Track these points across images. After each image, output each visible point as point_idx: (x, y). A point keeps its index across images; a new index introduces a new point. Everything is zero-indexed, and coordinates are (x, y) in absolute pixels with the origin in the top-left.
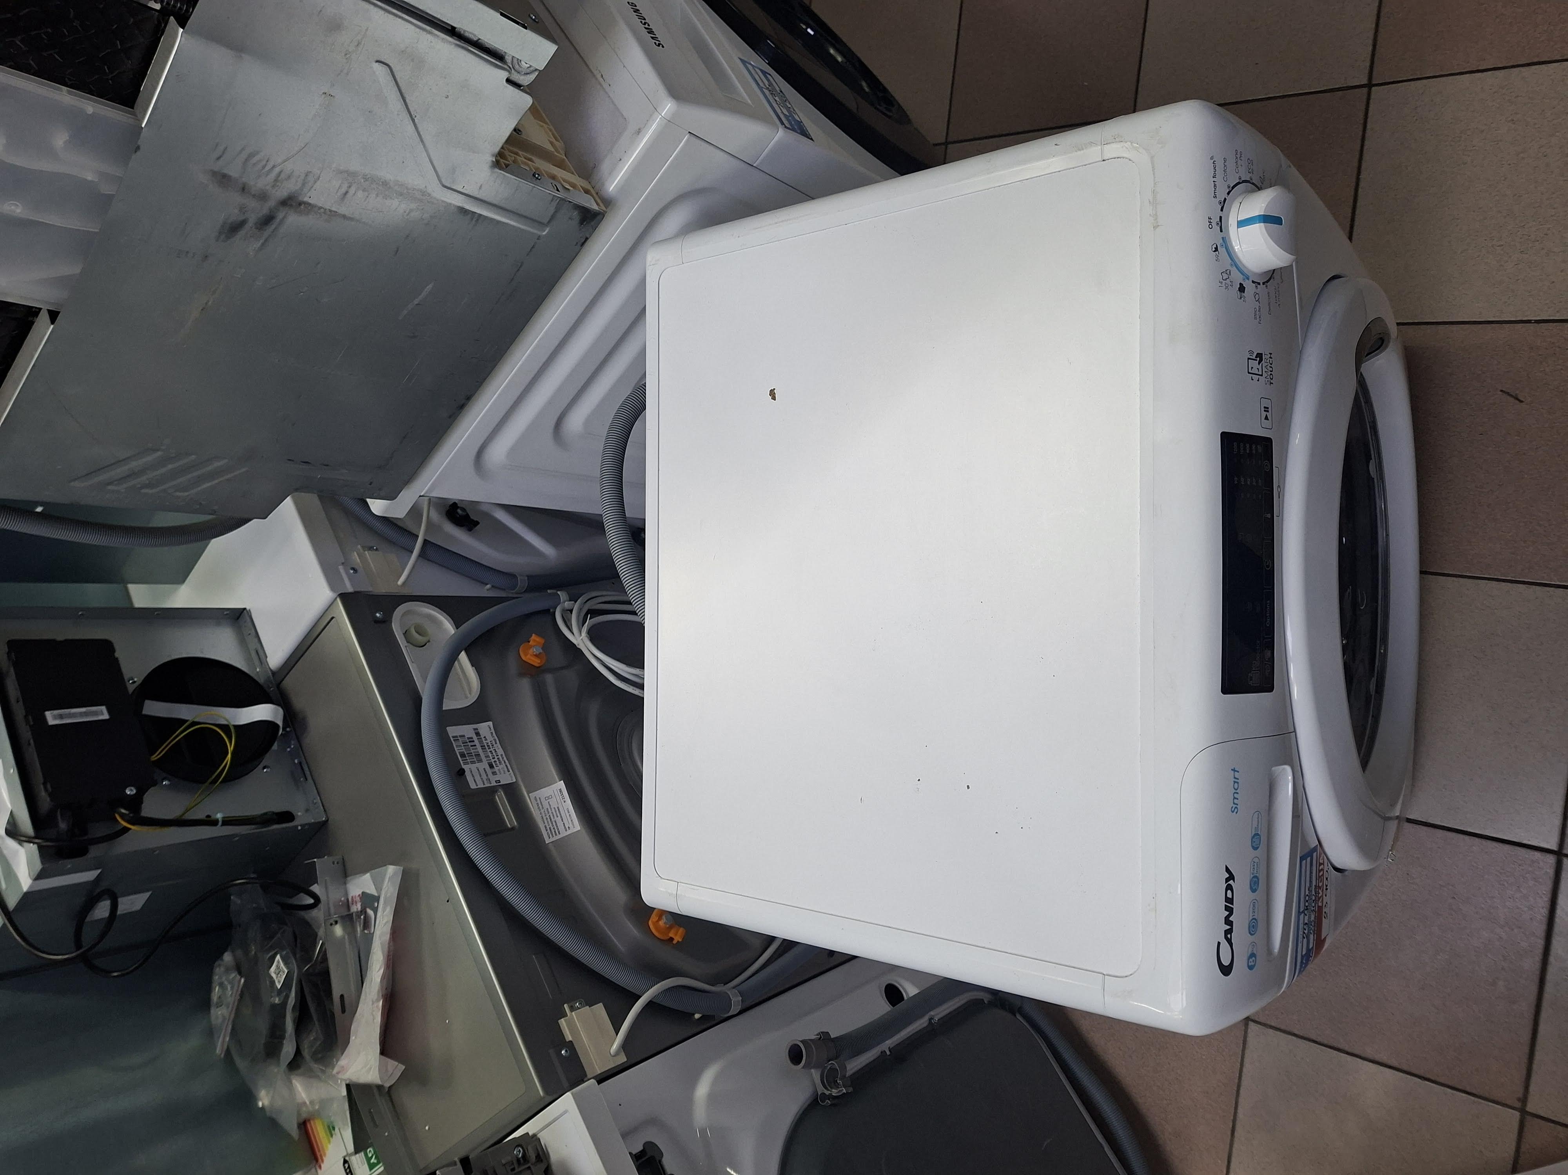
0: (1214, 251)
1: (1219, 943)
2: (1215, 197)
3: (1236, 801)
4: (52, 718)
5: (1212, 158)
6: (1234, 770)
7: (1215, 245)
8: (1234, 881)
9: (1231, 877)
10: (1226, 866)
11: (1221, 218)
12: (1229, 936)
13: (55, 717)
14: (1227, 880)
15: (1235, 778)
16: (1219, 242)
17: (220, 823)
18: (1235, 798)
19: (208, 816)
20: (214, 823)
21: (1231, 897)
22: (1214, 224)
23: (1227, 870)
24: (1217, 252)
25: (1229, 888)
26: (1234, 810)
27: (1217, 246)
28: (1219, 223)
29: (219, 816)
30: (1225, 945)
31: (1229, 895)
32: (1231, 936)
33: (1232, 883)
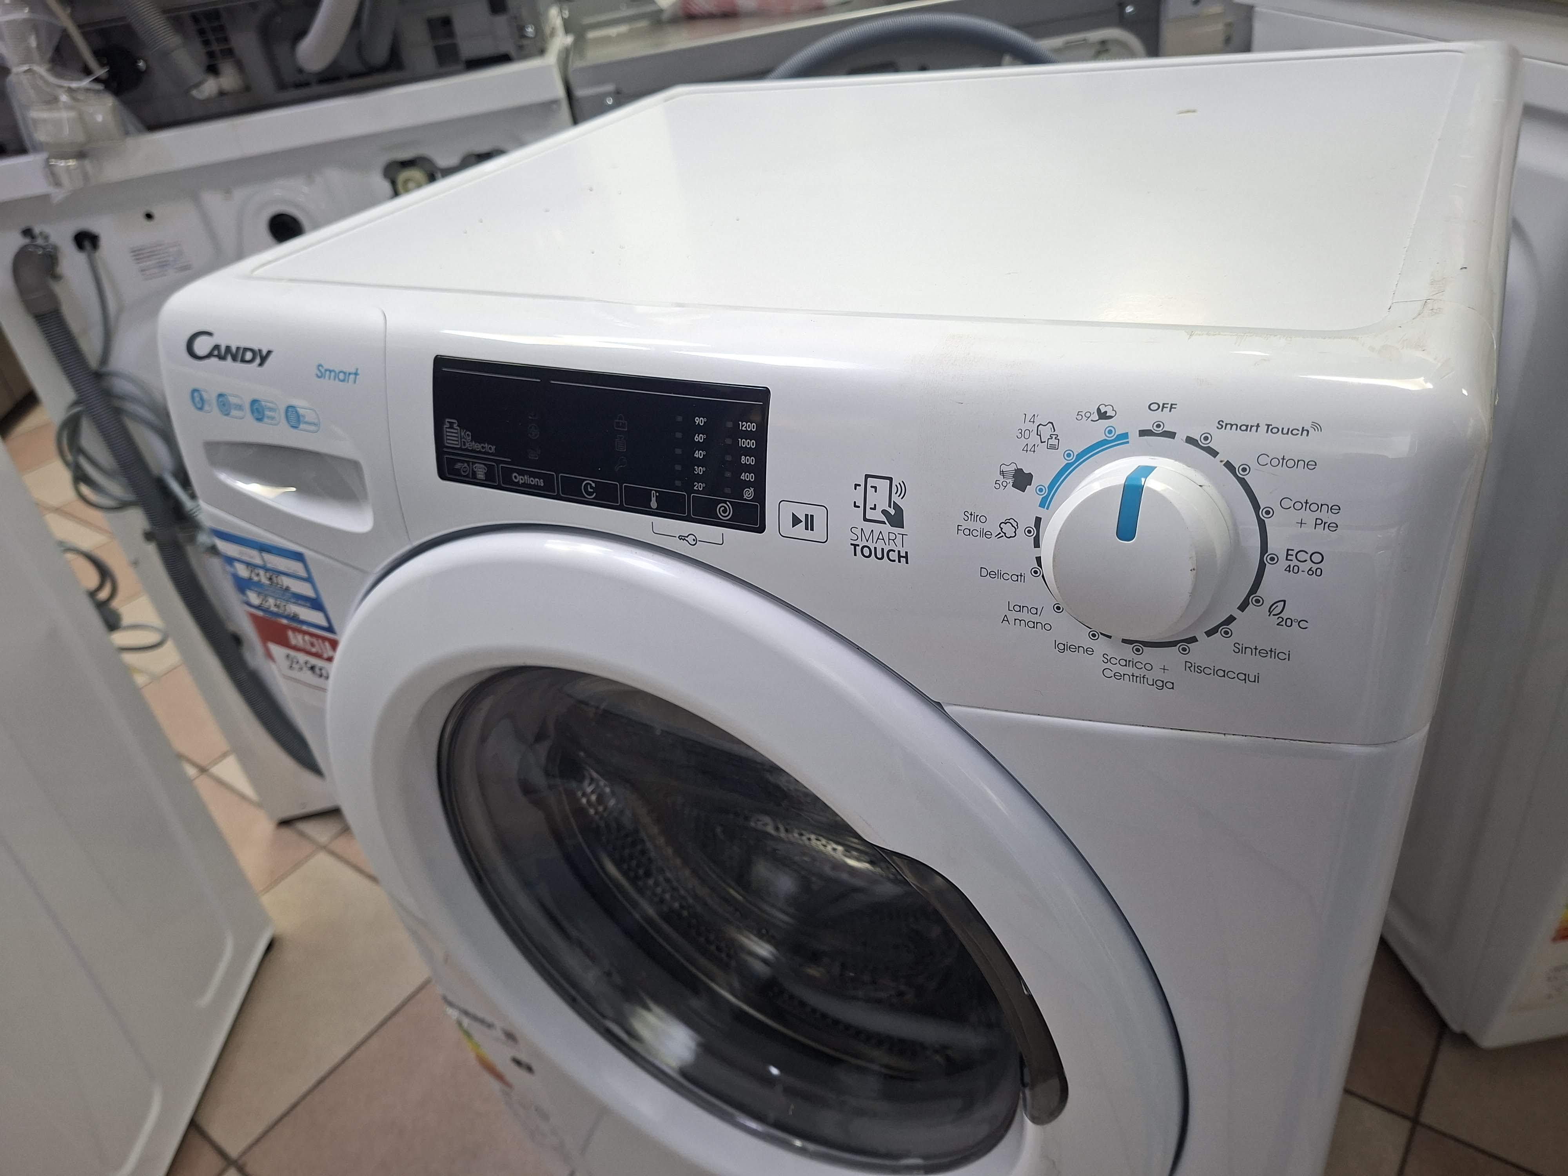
0: (1099, 410)
2: (1221, 425)
5: (1317, 426)
7: (1113, 414)
11: (1172, 435)
12: (216, 353)
16: (1119, 425)
22: (1159, 416)
24: (1096, 417)
25: (254, 355)
27: (1111, 417)
28: (1160, 430)
31: (249, 356)
32: (216, 356)
33: (258, 360)
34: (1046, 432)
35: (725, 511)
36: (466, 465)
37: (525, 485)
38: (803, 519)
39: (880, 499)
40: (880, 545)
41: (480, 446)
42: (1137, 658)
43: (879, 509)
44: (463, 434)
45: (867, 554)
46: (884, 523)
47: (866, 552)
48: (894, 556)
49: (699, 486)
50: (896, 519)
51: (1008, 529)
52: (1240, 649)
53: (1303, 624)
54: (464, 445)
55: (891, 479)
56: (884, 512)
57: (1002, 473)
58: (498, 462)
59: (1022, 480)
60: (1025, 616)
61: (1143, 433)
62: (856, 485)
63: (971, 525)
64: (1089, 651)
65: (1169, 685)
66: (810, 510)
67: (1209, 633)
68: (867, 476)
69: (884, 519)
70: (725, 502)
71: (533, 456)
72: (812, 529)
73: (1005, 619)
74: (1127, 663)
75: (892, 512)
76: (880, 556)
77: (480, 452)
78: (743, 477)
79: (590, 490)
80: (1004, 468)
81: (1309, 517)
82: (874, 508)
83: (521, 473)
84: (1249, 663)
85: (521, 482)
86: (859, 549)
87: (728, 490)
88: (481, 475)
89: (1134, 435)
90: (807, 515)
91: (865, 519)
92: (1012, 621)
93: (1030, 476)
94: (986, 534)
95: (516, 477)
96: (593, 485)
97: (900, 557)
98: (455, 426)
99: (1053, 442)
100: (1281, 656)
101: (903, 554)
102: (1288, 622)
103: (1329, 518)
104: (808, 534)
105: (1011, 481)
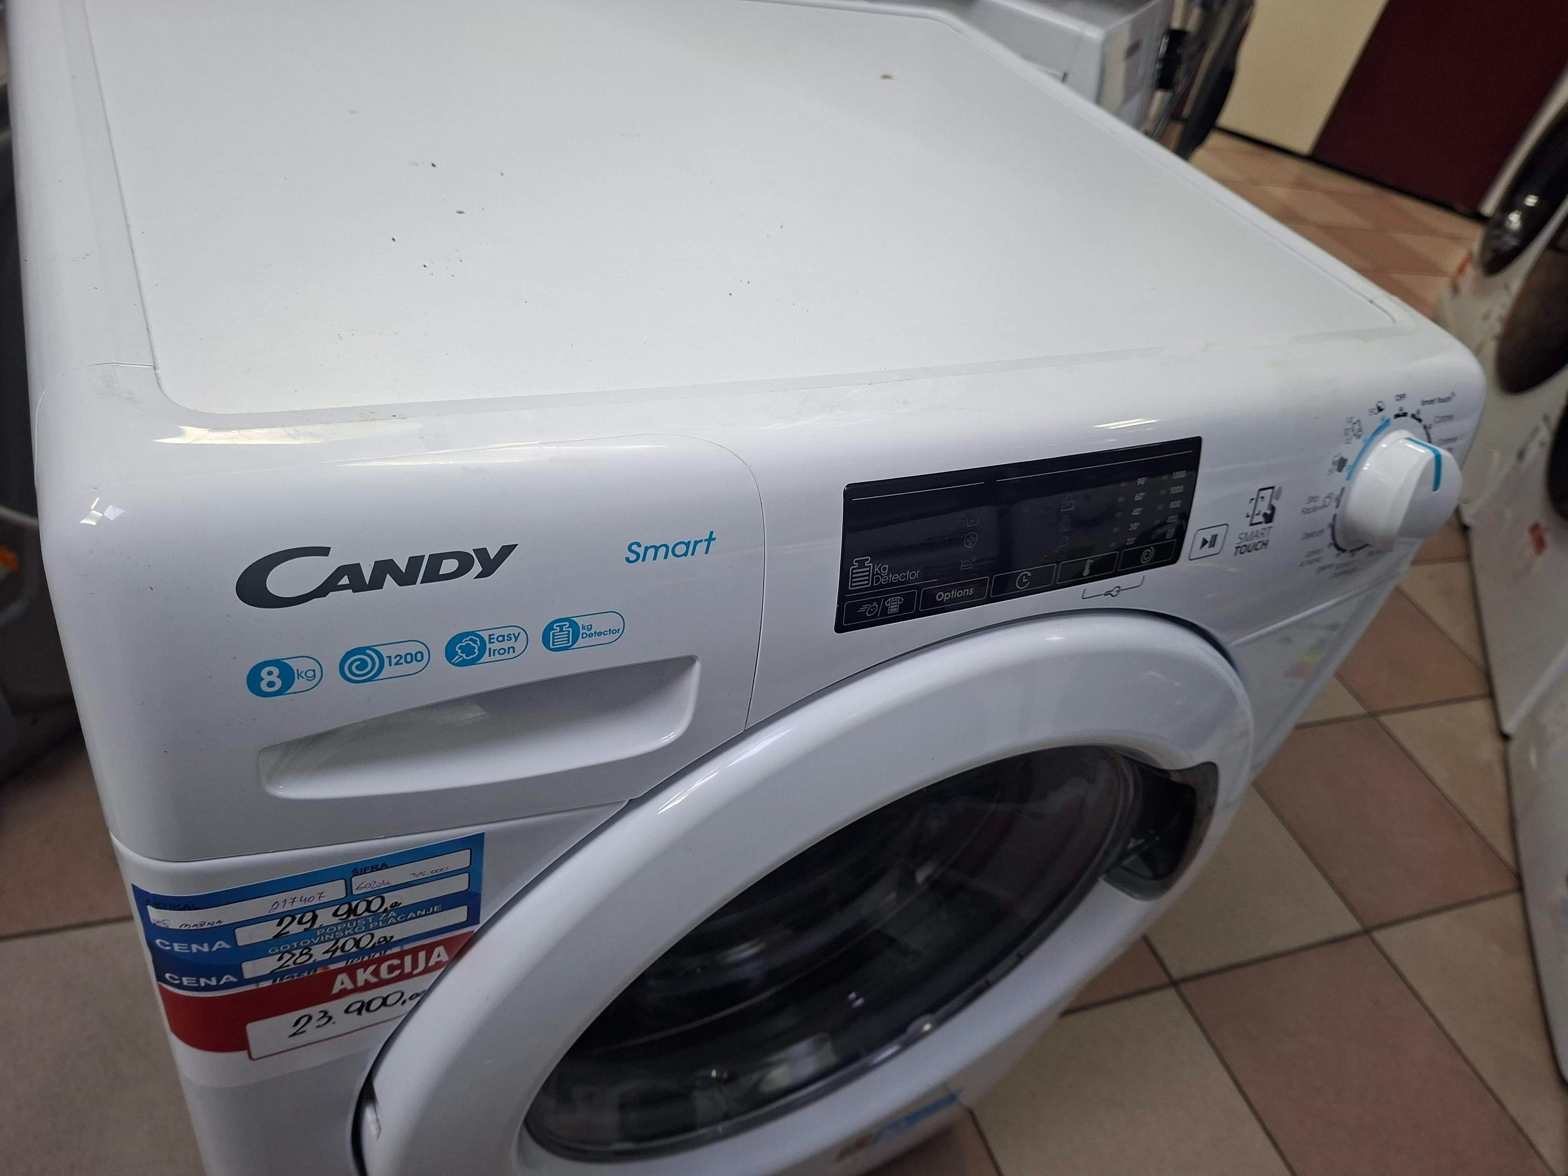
1: (324, 551)
3: (651, 551)
6: (710, 539)
8: (479, 575)
9: (491, 564)
10: (514, 546)
12: (345, 581)
14: (482, 553)
15: (696, 543)
18: (657, 549)
21: (442, 571)
23: (506, 551)
25: (465, 562)
30: (319, 569)
31: (449, 566)
32: (344, 587)
33: (477, 568)
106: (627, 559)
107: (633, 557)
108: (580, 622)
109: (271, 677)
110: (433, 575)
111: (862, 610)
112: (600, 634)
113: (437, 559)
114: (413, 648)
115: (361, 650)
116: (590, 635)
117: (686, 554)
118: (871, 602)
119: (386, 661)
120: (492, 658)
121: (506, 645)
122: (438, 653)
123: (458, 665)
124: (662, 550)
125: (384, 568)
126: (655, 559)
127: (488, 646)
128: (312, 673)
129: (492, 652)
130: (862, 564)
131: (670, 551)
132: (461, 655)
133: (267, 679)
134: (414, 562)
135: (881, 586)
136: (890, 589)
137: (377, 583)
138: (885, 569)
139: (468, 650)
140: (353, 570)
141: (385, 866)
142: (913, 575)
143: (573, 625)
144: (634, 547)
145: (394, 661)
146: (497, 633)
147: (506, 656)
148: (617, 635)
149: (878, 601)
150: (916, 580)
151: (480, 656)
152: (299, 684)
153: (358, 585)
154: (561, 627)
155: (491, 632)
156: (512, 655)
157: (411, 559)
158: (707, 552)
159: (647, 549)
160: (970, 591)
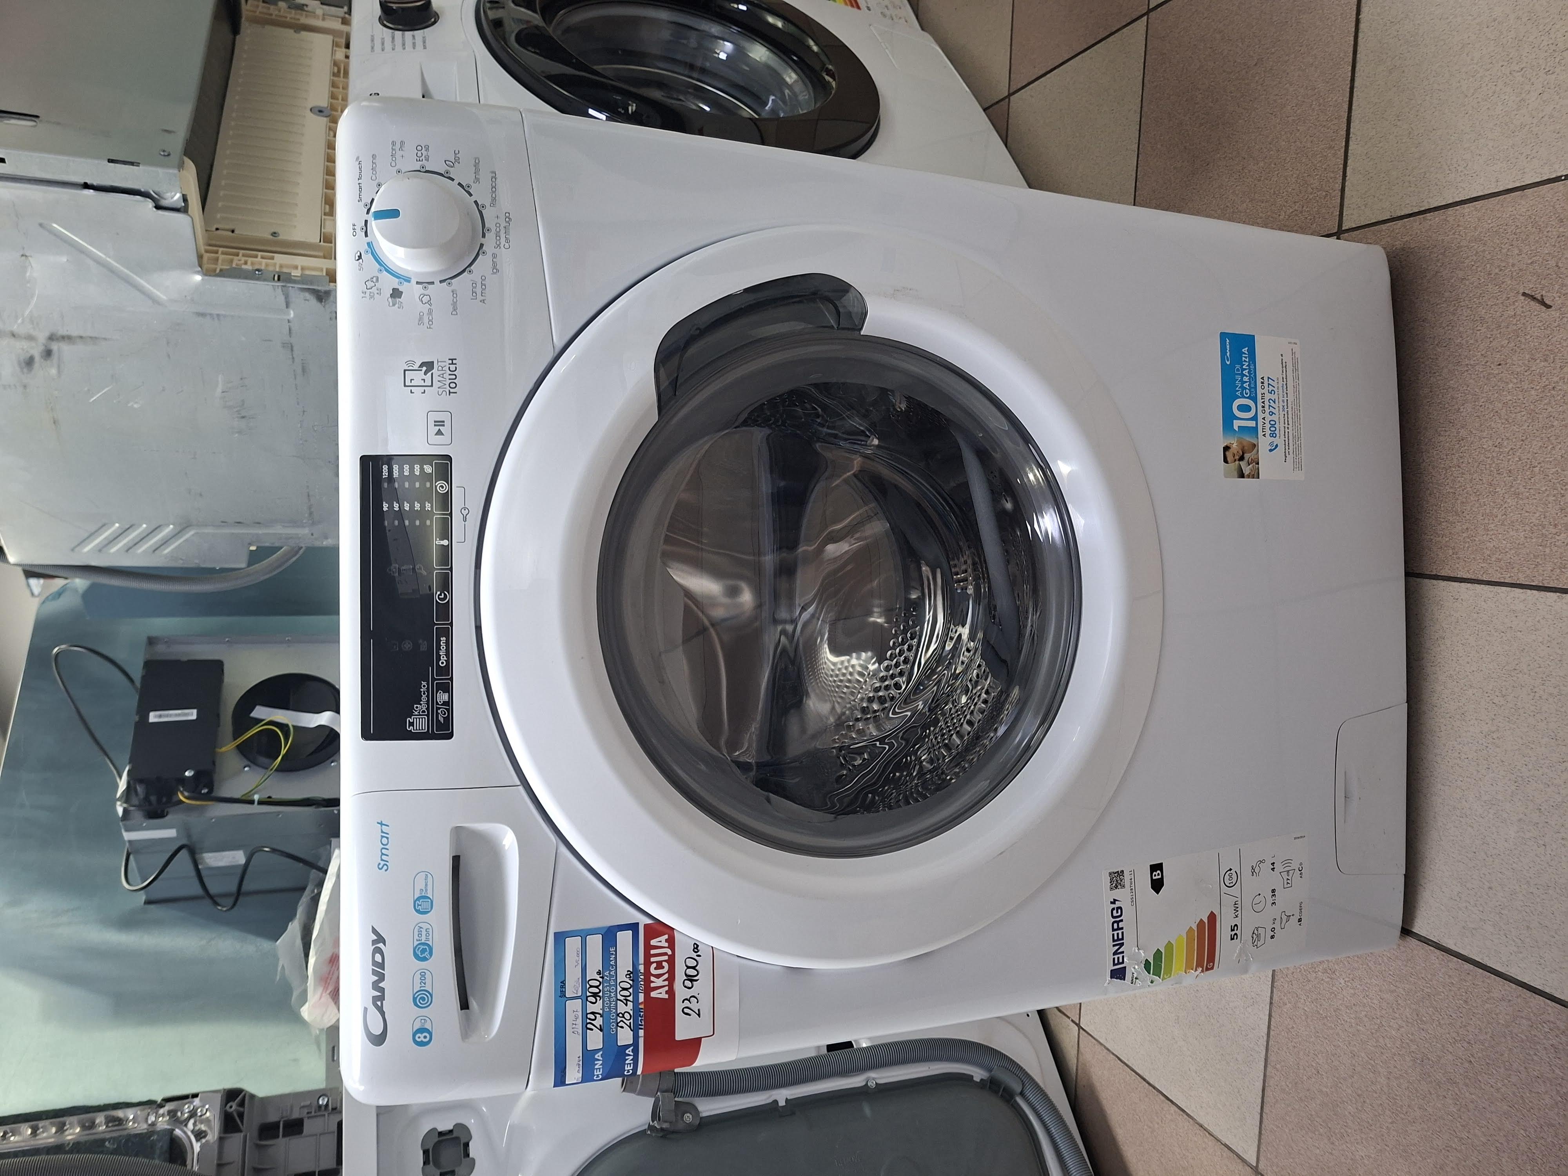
0: (357, 260)
2: (360, 200)
3: (384, 857)
4: (153, 717)
5: (358, 158)
6: (381, 824)
8: (385, 945)
9: (380, 939)
10: (373, 927)
11: (366, 221)
12: (379, 1003)
13: (155, 717)
14: (374, 942)
15: (382, 832)
16: (364, 248)
17: (256, 803)
18: (383, 854)
19: (270, 797)
20: (252, 802)
21: (380, 961)
22: (358, 230)
23: (374, 931)
24: (361, 260)
25: (378, 950)
26: (383, 866)
27: (360, 253)
28: (364, 227)
29: (256, 797)
30: (373, 1013)
31: (378, 958)
32: (382, 1004)
33: (381, 945)
34: (370, 284)
35: (442, 487)
36: (439, 711)
37: (447, 655)
38: (438, 428)
39: (418, 377)
40: (447, 376)
41: (424, 696)
42: (493, 230)
43: (424, 377)
44: (416, 713)
45: (454, 385)
46: (432, 374)
47: (453, 385)
48: (453, 367)
49: (428, 506)
50: (428, 366)
51: (426, 299)
52: (477, 180)
53: (457, 152)
54: (424, 712)
55: (405, 371)
56: (426, 373)
57: (394, 305)
58: (433, 679)
59: (396, 294)
60: (479, 290)
61: (366, 235)
62: (411, 392)
63: (426, 320)
64: (494, 256)
65: (507, 215)
66: (431, 424)
67: (471, 195)
68: (405, 386)
69: (430, 373)
70: (436, 487)
71: (424, 647)
72: (444, 422)
73: (483, 301)
74: (498, 235)
75: (424, 369)
76: (454, 377)
77: (428, 696)
78: (417, 473)
79: (443, 596)
80: (391, 304)
81: (399, 153)
82: (424, 380)
83: (439, 659)
84: (486, 177)
85: (445, 658)
86: (452, 390)
87: (428, 485)
88: (445, 697)
89: (368, 239)
90: (435, 425)
91: (432, 386)
92: (483, 298)
93: (393, 289)
94: (430, 312)
95: (442, 663)
96: (439, 593)
97: (452, 364)
98: (411, 721)
99: (374, 279)
100: (477, 161)
101: (450, 362)
102: (457, 160)
103: (398, 146)
104: (447, 424)
105: (398, 300)
106: (386, 870)
107: (385, 867)
108: (417, 895)
109: (420, 1037)
110: (382, 965)
111: (442, 720)
112: (426, 885)
113: (375, 963)
114: (418, 976)
115: (414, 999)
116: (426, 890)
117: (387, 838)
118: (437, 714)
119: (422, 988)
120: (431, 940)
121: (424, 933)
122: (423, 964)
123: (431, 956)
124: (384, 851)
125: (376, 986)
126: (387, 855)
127: (423, 941)
128: (423, 1021)
129: (427, 939)
130: (412, 724)
131: (384, 847)
132: (426, 954)
133: (422, 1039)
134: (374, 973)
135: (428, 709)
136: (432, 700)
137: (382, 990)
138: (417, 707)
139: (423, 951)
140: (375, 999)
141: (563, 983)
142: (424, 686)
143: (418, 899)
144: (380, 866)
145: (423, 985)
146: (416, 937)
147: (431, 933)
148: (429, 876)
149: (438, 709)
150: (428, 684)
151: (428, 945)
152: (428, 1026)
153: (382, 998)
154: (418, 905)
155: (415, 940)
156: (431, 931)
157: (373, 974)
158: (388, 826)
159: (382, 860)
160: (443, 639)
